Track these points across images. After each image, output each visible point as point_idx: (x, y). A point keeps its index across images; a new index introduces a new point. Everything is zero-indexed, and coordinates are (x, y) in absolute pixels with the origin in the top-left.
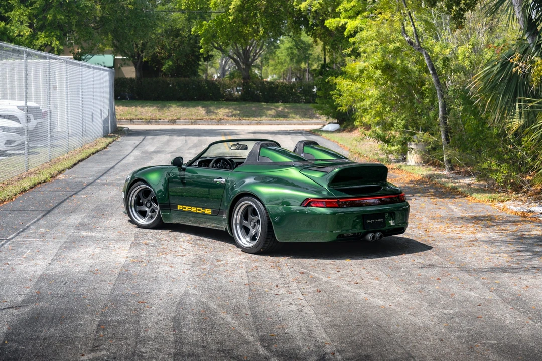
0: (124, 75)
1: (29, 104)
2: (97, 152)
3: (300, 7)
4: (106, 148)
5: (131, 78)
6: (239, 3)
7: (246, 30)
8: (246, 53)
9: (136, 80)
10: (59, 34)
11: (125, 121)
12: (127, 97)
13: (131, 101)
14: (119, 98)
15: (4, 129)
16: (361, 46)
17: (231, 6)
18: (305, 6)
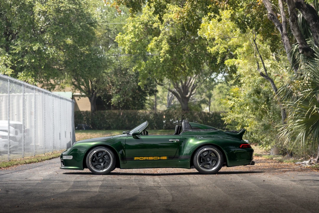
0: (79, 109)
5: (87, 111)
7: (176, 68)
8: (185, 88)
9: (91, 113)
12: (84, 128)
13: (87, 131)
14: (76, 128)
15: (3, 137)
16: (242, 79)
17: (162, 51)
18: (215, 50)
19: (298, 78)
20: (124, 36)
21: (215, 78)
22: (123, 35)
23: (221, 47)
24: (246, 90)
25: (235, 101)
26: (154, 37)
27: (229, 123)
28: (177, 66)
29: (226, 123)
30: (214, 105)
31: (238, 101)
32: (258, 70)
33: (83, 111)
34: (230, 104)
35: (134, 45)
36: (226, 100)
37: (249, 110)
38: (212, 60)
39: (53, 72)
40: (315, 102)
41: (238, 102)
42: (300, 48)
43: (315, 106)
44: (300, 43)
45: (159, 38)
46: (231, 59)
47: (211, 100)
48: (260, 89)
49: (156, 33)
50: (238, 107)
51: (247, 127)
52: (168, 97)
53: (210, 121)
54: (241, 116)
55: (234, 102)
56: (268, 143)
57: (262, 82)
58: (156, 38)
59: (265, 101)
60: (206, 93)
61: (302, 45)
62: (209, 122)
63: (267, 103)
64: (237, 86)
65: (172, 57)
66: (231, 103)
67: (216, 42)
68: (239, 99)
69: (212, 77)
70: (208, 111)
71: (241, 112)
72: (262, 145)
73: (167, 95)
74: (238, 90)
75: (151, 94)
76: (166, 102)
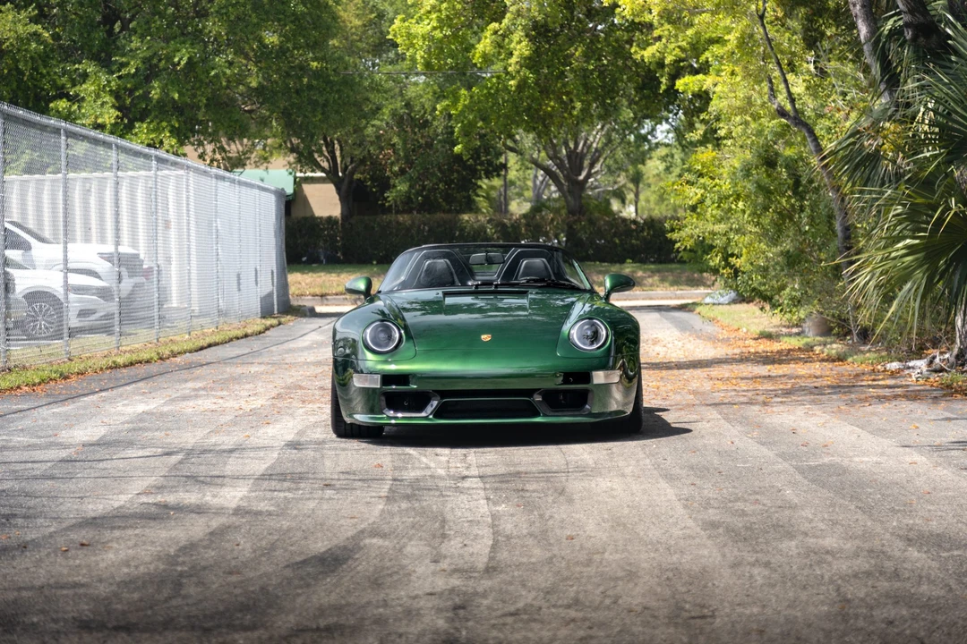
0: (312, 211)
1: (122, 249)
2: (246, 336)
3: (643, 56)
4: (264, 332)
5: (330, 218)
6: (527, 53)
7: (547, 105)
8: (573, 157)
9: (341, 221)
10: (177, 125)
11: (310, 297)
12: (322, 258)
13: (329, 266)
14: (304, 259)
16: (721, 125)
17: (513, 60)
18: (653, 54)
19: (898, 116)
20: (411, 23)
21: (648, 133)
22: (410, 20)
23: (671, 46)
24: (734, 158)
25: (705, 189)
26: (491, 23)
27: (688, 247)
28: (551, 100)
29: (679, 248)
30: (648, 201)
31: (715, 186)
32: (770, 100)
33: (321, 218)
34: (691, 195)
35: (438, 47)
36: (681, 184)
37: (744, 212)
38: (643, 81)
39: (230, 118)
40: (953, 188)
41: (715, 189)
42: (907, 25)
43: (953, 199)
44: (906, 10)
45: (503, 24)
46: (694, 75)
47: (640, 189)
48: (777, 154)
49: (495, 13)
50: (713, 203)
51: (737, 257)
52: (534, 182)
53: (637, 239)
54: (721, 228)
55: (703, 191)
56: (797, 302)
57: (782, 134)
58: (494, 25)
59: (789, 188)
60: (627, 171)
61: (913, 15)
62: (634, 241)
63: (793, 194)
64: (710, 146)
65: (539, 75)
66: (694, 194)
67: (656, 33)
68: (717, 181)
69: (643, 132)
70: (633, 215)
71: (722, 219)
72: (780, 308)
73: (532, 176)
74: (714, 158)
75: (489, 175)
76: (529, 194)
